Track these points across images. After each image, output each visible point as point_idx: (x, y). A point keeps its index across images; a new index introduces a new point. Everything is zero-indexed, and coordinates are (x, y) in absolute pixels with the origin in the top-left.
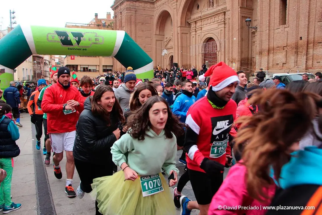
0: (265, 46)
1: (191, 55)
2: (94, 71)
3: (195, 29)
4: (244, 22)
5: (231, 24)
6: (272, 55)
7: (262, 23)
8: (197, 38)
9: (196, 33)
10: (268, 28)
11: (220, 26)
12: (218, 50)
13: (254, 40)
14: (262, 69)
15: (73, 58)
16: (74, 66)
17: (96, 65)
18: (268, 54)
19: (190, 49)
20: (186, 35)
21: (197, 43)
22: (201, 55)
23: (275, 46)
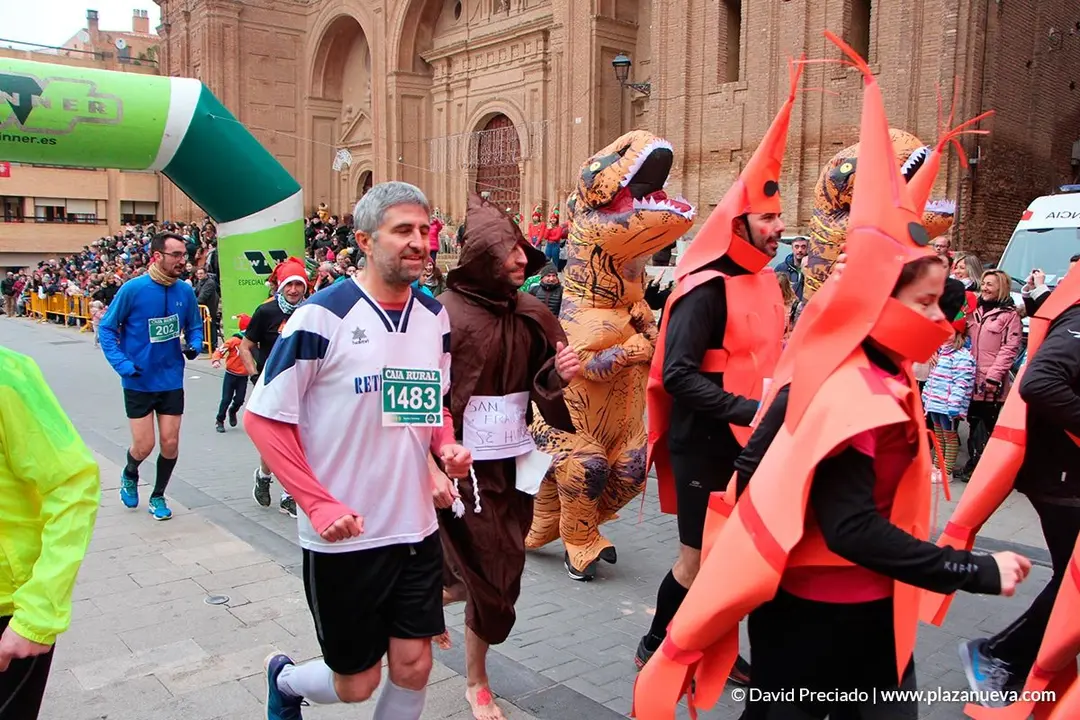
1: (433, 170)
2: (86, 219)
3: (448, 85)
4: (609, 66)
5: (565, 73)
6: (698, 176)
7: (666, 73)
8: (454, 116)
9: (449, 97)
10: (683, 90)
11: (530, 78)
12: (523, 155)
13: (639, 126)
16: (11, 201)
17: (96, 200)
18: (685, 172)
19: (428, 150)
20: (416, 102)
21: (453, 130)
22: (467, 170)
23: (707, 148)
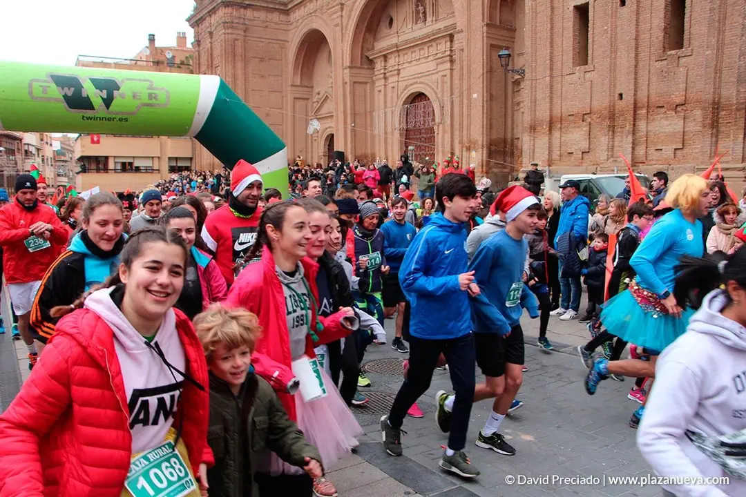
0: (543, 113)
1: (376, 132)
2: (147, 170)
3: (385, 74)
4: (495, 57)
5: (465, 63)
6: (559, 132)
7: (536, 62)
8: (389, 95)
9: (385, 82)
10: (548, 72)
11: (441, 67)
12: (437, 120)
13: (517, 99)
14: (536, 165)
15: (95, 139)
16: (100, 159)
17: (153, 157)
18: (550, 130)
19: (372, 119)
20: (364, 86)
21: (389, 105)
22: (398, 132)
23: (565, 113)
